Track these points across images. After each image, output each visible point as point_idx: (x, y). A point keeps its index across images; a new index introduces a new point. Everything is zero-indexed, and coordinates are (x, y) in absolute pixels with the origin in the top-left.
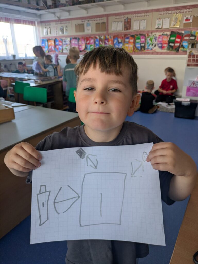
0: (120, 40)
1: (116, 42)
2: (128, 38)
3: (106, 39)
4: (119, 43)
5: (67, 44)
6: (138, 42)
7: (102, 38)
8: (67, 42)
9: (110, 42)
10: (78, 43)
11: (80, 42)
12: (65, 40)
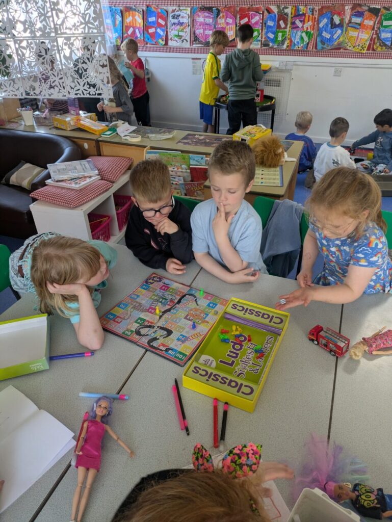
0: (337, 20)
1: (327, 24)
2: (360, 14)
3: (297, 15)
4: (334, 26)
5: (181, 24)
6: (386, 27)
7: (289, 11)
8: (182, 17)
9: (308, 24)
10: (216, 23)
11: (221, 22)
12: (177, 13)
